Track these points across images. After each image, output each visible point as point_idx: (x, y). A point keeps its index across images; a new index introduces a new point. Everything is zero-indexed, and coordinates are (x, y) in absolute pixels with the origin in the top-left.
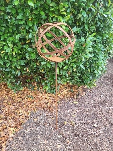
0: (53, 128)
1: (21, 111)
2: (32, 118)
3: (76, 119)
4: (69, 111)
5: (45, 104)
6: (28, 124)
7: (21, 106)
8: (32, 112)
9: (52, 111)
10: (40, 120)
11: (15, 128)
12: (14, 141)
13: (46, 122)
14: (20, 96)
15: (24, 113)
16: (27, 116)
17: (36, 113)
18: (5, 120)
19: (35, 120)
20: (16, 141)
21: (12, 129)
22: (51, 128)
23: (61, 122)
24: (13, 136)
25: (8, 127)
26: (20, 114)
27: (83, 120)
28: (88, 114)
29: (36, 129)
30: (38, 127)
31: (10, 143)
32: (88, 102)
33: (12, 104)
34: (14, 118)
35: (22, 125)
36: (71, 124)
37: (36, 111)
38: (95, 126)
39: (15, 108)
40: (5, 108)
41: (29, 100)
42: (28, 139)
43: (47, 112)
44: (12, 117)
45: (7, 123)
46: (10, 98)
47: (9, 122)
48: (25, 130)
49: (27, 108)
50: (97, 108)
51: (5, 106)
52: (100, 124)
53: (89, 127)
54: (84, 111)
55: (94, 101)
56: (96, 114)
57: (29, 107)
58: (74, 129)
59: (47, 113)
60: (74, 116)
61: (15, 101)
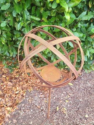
0: (45, 114)
1: (18, 88)
2: (27, 97)
3: (69, 106)
4: (62, 94)
5: (40, 83)
6: (23, 105)
7: (18, 83)
8: (28, 91)
9: (46, 92)
10: (34, 102)
11: (11, 108)
12: (10, 122)
13: (40, 104)
14: (18, 70)
15: (20, 91)
16: (23, 95)
17: (31, 92)
18: (3, 98)
19: (30, 100)
20: (11, 123)
21: (9, 109)
22: (44, 113)
23: (54, 107)
24: (9, 116)
25: (5, 106)
26: (17, 92)
27: (75, 108)
28: (81, 100)
29: (30, 112)
30: (32, 110)
31: (5, 124)
32: (83, 85)
33: (10, 80)
34: (11, 97)
35: (18, 105)
36: (63, 110)
37: (31, 90)
38: (87, 116)
39: (12, 85)
40: (4, 84)
41: (25, 77)
42: (22, 122)
43: (41, 93)
44: (10, 95)
45: (4, 101)
46: (8, 73)
47: (6, 100)
48: (20, 112)
49: (24, 86)
50: (91, 94)
51: (4, 81)
52: (92, 114)
53: (80, 116)
54: (78, 96)
55: (89, 84)
56: (89, 101)
57: (26, 85)
58: (66, 117)
59: (41, 95)
60: (66, 101)
61: (13, 76)
